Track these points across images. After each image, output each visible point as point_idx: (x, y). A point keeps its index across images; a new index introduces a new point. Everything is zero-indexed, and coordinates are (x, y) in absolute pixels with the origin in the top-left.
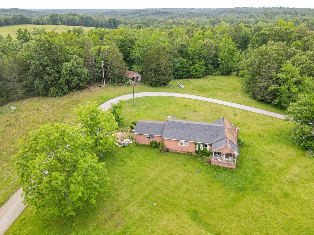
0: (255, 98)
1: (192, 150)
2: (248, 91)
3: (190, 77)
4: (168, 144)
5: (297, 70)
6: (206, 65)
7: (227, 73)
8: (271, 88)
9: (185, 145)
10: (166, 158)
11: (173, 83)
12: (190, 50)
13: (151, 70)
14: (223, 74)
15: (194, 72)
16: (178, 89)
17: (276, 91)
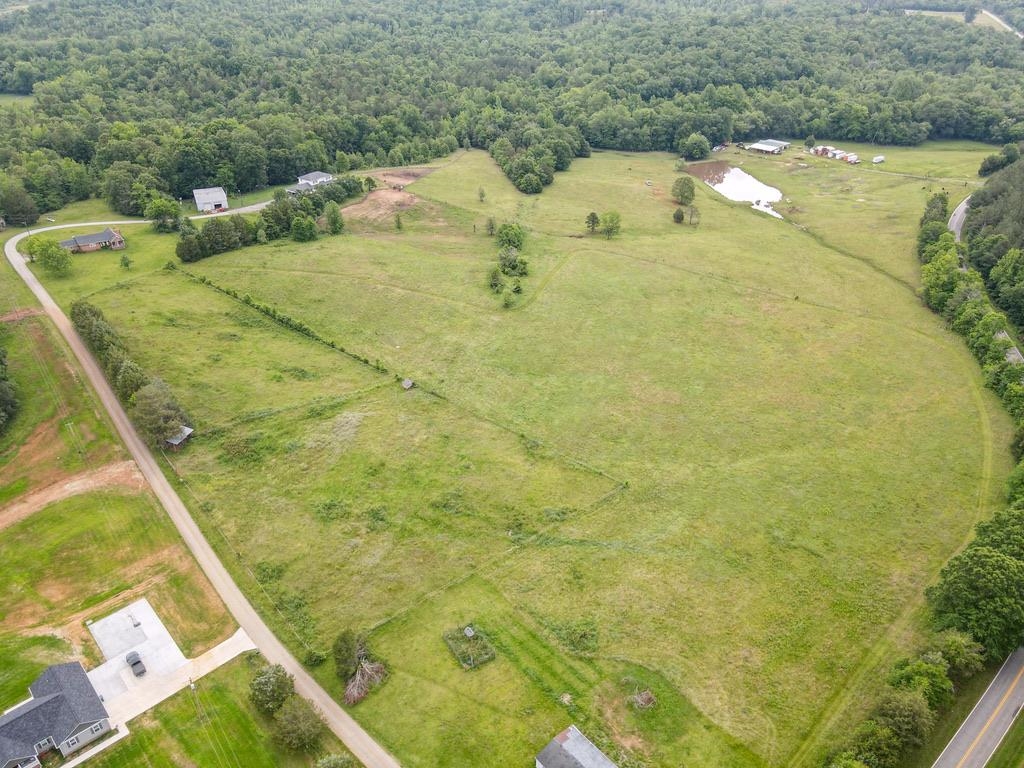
0: (123, 214)
1: (99, 247)
2: (116, 210)
3: (48, 211)
4: (84, 249)
5: (144, 187)
6: (59, 194)
7: (84, 197)
8: (132, 203)
9: (93, 245)
10: (84, 256)
11: (43, 218)
12: (36, 182)
13: (18, 212)
14: (81, 200)
15: (51, 205)
16: (48, 223)
17: (136, 204)
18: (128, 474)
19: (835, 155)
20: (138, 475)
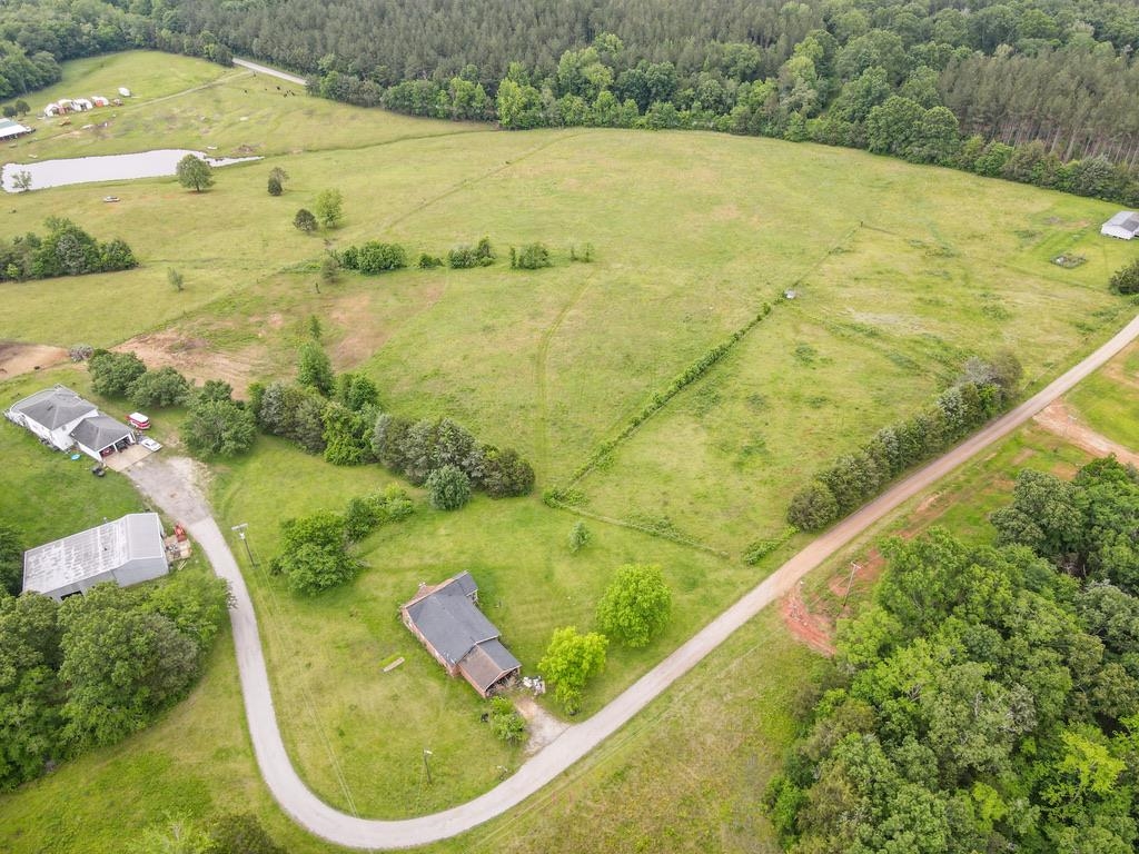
18: (1052, 416)
19: (83, 106)
20: (1049, 410)
